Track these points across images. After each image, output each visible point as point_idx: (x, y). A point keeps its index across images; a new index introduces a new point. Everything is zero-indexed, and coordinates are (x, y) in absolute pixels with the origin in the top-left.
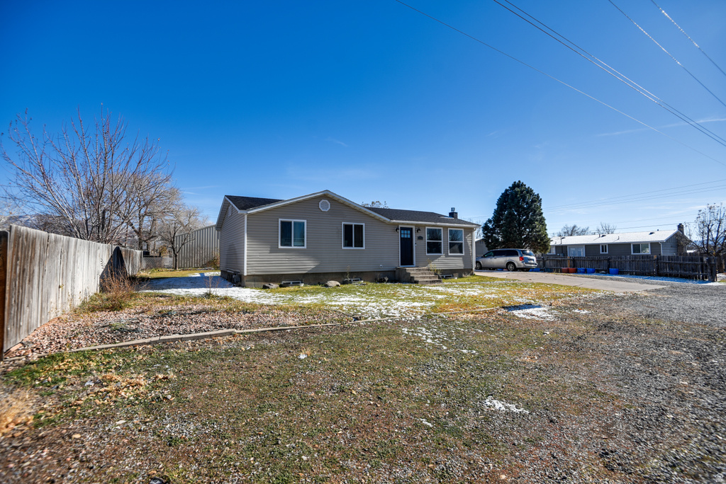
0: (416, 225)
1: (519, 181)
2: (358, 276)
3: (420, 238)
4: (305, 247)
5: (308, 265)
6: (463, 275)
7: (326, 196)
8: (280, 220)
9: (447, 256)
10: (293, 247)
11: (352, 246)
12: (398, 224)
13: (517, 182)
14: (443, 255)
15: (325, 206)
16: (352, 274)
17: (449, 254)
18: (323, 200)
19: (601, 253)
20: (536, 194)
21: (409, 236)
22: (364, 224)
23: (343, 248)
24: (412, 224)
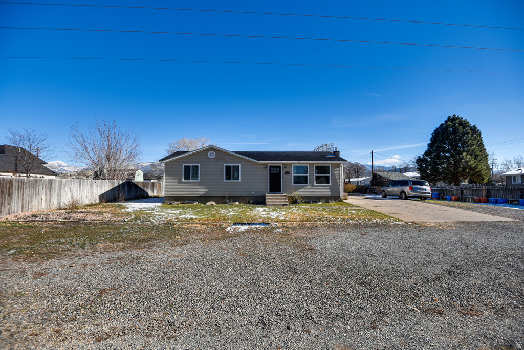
0: (283, 164)
1: (454, 115)
2: (235, 199)
3: (287, 173)
4: (199, 181)
5: (201, 191)
6: (330, 201)
7: (212, 148)
8: (183, 165)
9: (313, 185)
10: (191, 181)
11: (231, 179)
12: (268, 164)
13: (452, 116)
14: (309, 185)
15: (211, 155)
16: (230, 198)
17: (315, 184)
18: (211, 152)
19: (513, 183)
20: (472, 125)
21: (278, 172)
22: (240, 165)
23: (224, 181)
24: (279, 163)
